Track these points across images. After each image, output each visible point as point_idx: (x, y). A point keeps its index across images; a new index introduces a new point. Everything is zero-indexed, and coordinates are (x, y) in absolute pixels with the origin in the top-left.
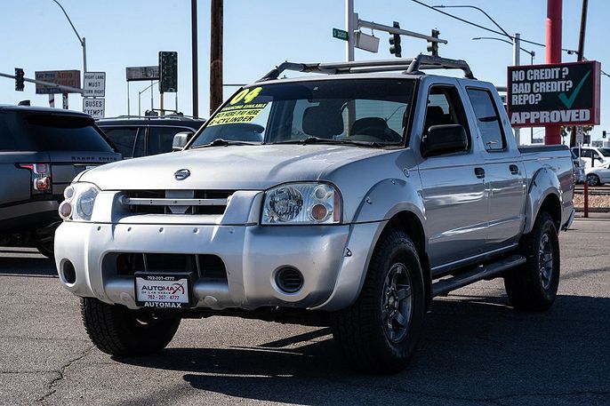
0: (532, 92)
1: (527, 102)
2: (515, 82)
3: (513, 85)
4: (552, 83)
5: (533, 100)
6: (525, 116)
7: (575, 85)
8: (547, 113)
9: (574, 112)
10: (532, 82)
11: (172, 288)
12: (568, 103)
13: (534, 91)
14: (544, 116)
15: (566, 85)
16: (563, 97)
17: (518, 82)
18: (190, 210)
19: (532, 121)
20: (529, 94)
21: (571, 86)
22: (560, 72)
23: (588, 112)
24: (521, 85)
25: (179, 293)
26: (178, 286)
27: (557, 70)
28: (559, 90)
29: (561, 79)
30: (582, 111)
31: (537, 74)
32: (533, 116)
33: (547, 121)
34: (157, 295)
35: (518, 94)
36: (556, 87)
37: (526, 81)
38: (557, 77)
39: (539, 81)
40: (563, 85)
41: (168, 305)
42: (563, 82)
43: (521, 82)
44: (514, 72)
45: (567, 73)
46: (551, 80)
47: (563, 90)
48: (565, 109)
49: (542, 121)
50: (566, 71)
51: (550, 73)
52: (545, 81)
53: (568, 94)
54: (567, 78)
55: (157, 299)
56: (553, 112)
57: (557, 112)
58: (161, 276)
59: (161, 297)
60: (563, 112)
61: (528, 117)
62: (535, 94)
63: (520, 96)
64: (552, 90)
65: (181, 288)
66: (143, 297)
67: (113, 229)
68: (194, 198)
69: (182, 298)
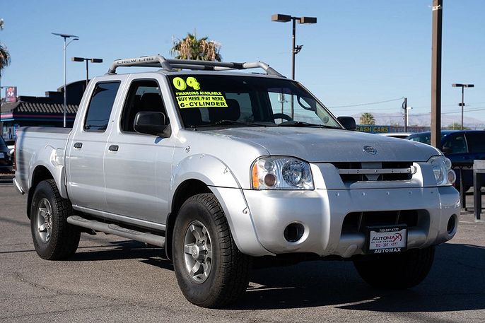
11: (393, 237)
18: (380, 178)
25: (398, 240)
26: (398, 235)
34: (382, 244)
41: (391, 251)
55: (381, 247)
58: (389, 228)
59: (385, 245)
65: (399, 237)
66: (372, 246)
67: (350, 194)
68: (383, 168)
69: (400, 244)
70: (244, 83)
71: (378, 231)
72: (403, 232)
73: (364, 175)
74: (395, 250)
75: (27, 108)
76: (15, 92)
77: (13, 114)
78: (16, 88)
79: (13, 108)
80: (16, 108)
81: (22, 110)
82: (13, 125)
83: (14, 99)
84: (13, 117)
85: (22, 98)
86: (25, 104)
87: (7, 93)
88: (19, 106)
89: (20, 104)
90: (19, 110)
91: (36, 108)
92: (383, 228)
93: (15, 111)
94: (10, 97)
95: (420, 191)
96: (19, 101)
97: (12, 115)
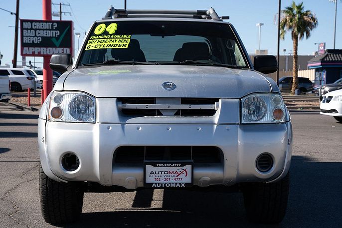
0: (36, 36)
1: (33, 41)
2: (25, 29)
3: (24, 31)
4: (48, 31)
5: (36, 40)
6: (32, 49)
7: (61, 33)
8: (45, 49)
9: (61, 49)
10: (36, 30)
11: (177, 172)
12: (57, 44)
13: (37, 35)
14: (43, 50)
15: (56, 33)
16: (54, 40)
17: (27, 29)
18: (178, 113)
19: (36, 53)
20: (34, 37)
21: (59, 34)
22: (52, 25)
23: (68, 50)
24: (29, 31)
25: (182, 176)
26: (182, 171)
27: (51, 24)
28: (52, 36)
29: (52, 29)
30: (65, 49)
31: (38, 25)
32: (37, 50)
33: (45, 53)
34: (163, 178)
35: (27, 36)
36: (50, 34)
37: (32, 29)
38: (50, 28)
39: (40, 30)
40: (54, 33)
42: (54, 32)
43: (29, 29)
44: (24, 23)
45: (56, 26)
46: (47, 30)
47: (54, 36)
48: (56, 47)
49: (42, 53)
50: (56, 25)
51: (46, 26)
52: (43, 30)
53: (57, 38)
54: (56, 29)
56: (49, 49)
57: (51, 48)
58: (169, 163)
59: (166, 180)
60: (54, 49)
61: (39, 51)
62: (38, 37)
63: (28, 38)
64: (48, 36)
65: (184, 172)
66: (150, 180)
67: (123, 128)
68: (182, 104)
69: (186, 179)
70: (163, 26)
71: (155, 165)
72: (188, 168)
73: (158, 110)
74: (178, 185)
75: (332, 58)
76: (324, 47)
77: (321, 62)
78: (325, 44)
79: (321, 58)
80: (324, 58)
81: (328, 60)
82: (322, 71)
83: (323, 52)
84: (321, 65)
85: (329, 51)
86: (330, 55)
87: (319, 48)
88: (326, 57)
89: (327, 55)
90: (325, 60)
91: (338, 58)
92: (161, 163)
93: (322, 61)
94: (321, 50)
95: (213, 128)
96: (327, 53)
97: (320, 64)
